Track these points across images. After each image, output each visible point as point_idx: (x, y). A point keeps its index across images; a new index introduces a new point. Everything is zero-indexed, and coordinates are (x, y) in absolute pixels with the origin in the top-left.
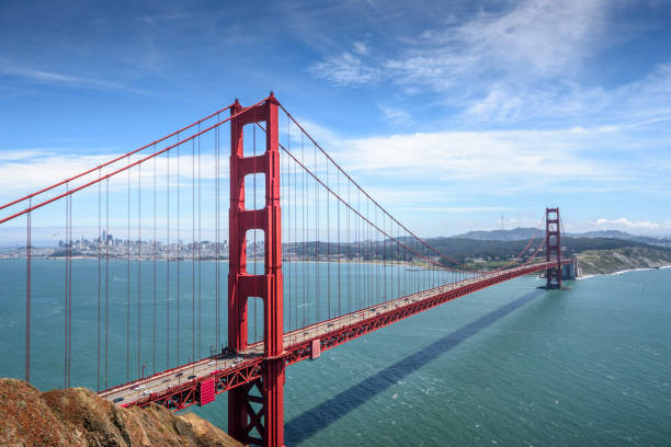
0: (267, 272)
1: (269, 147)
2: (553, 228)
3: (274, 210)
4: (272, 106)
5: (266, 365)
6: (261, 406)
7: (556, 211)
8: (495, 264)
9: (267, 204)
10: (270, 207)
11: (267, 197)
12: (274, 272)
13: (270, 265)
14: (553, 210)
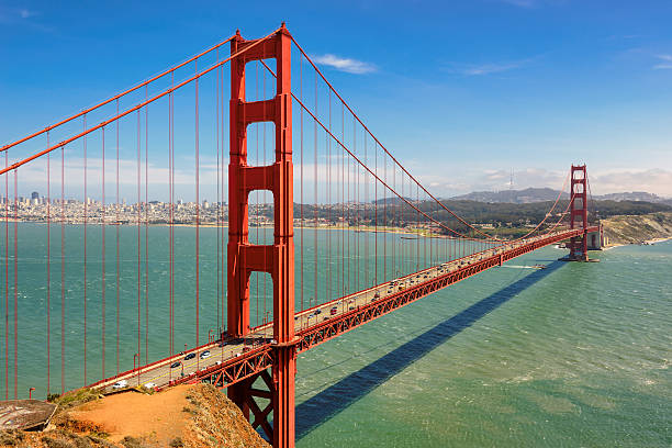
0: (277, 242)
1: (279, 90)
2: (579, 189)
3: (287, 166)
4: (284, 39)
5: (277, 354)
6: (269, 400)
7: (583, 168)
8: (506, 231)
9: (278, 159)
10: (281, 163)
11: (278, 151)
12: (286, 240)
13: (281, 233)
14: (579, 168)
